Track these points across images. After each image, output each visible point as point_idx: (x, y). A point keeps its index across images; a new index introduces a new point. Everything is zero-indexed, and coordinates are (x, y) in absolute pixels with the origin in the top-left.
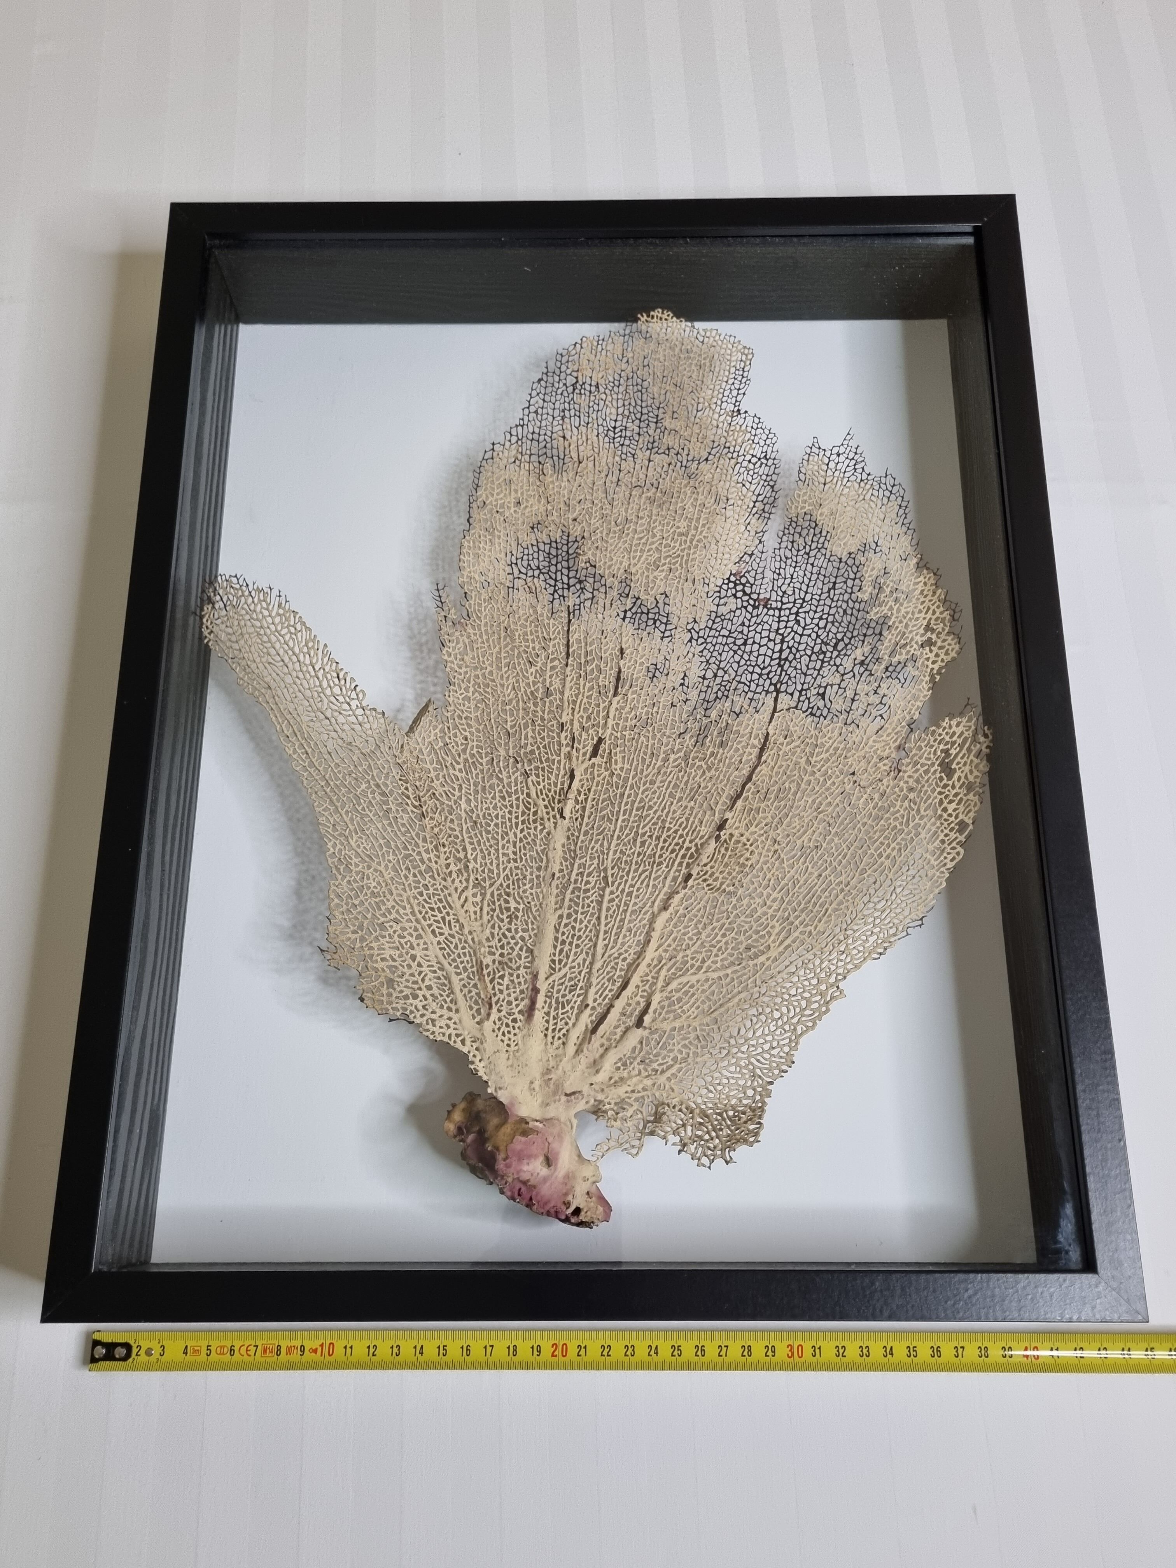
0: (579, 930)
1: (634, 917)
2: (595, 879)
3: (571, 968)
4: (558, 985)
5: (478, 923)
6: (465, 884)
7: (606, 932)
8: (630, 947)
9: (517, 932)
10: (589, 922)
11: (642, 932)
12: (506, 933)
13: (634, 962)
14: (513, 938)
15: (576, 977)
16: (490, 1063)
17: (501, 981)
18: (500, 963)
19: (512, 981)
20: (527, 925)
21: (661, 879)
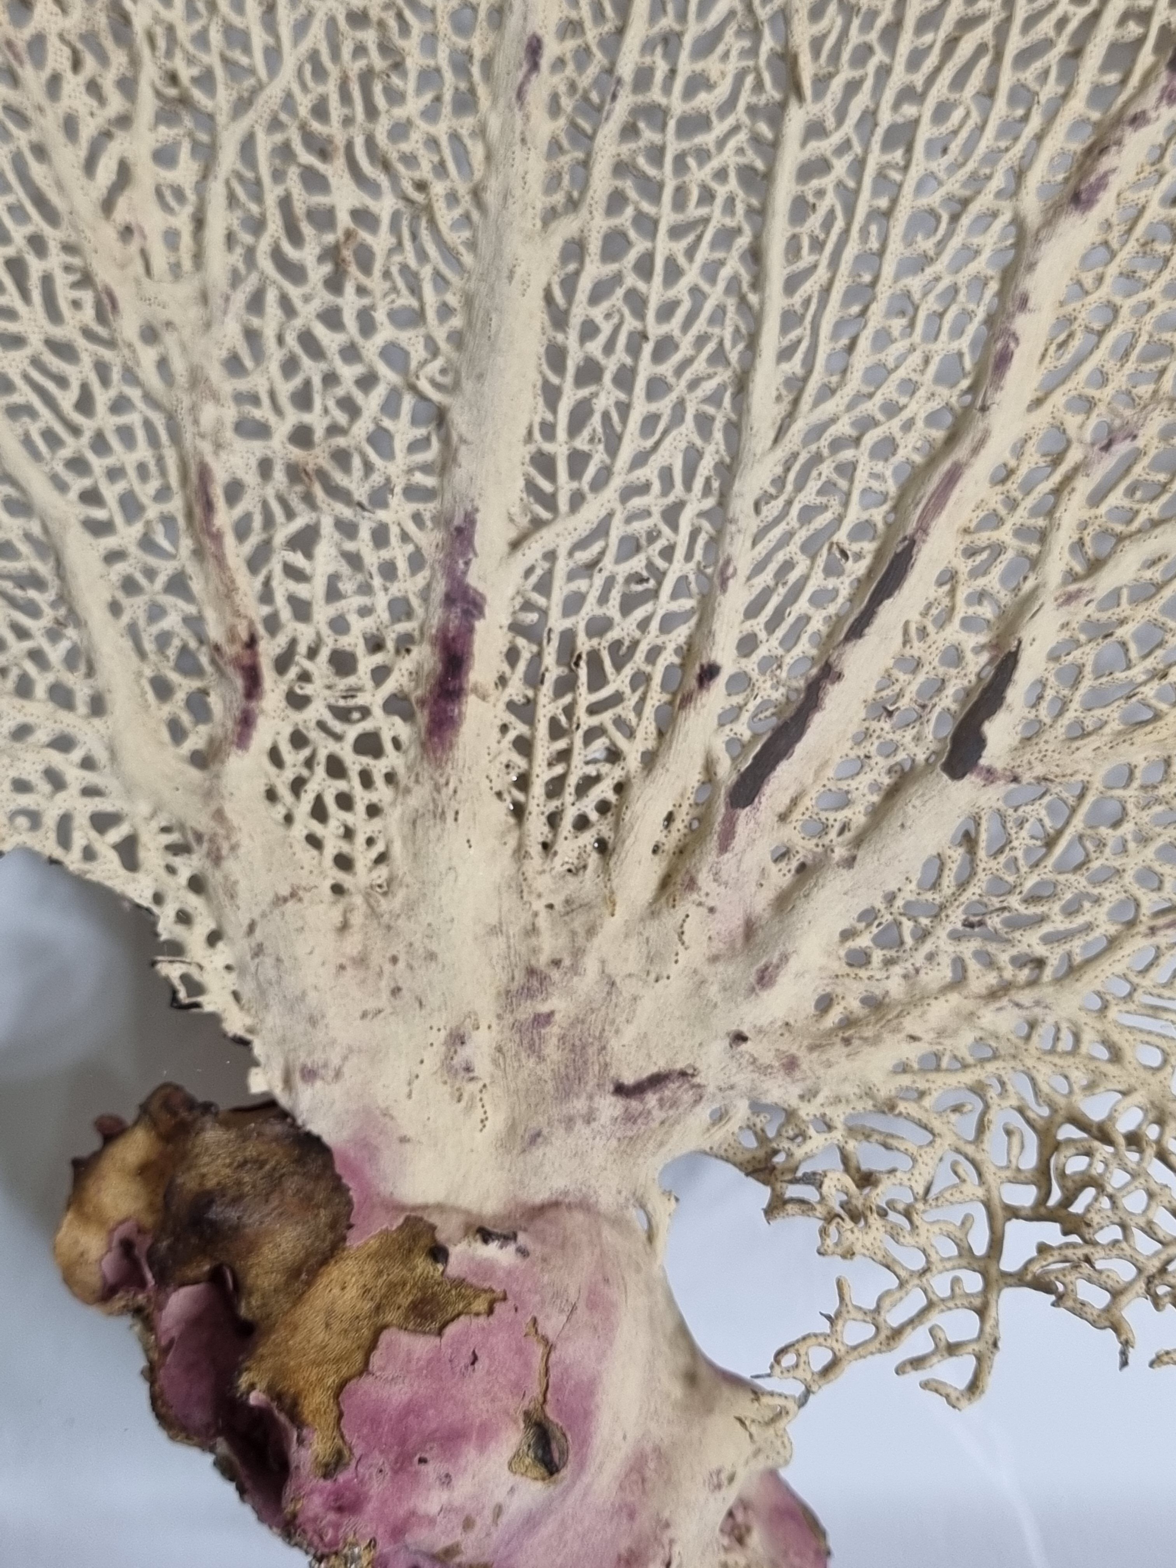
0: (667, 311)
1: (927, 245)
2: (733, 65)
3: (628, 493)
4: (571, 576)
5: (187, 289)
6: (116, 103)
7: (789, 320)
8: (910, 387)
9: (367, 325)
10: (711, 271)
11: (967, 315)
12: (320, 331)
13: (932, 461)
14: (351, 353)
15: (653, 536)
16: (258, 951)
17: (298, 559)
18: (295, 473)
19: (354, 560)
20: (415, 290)
21: (1053, 57)
